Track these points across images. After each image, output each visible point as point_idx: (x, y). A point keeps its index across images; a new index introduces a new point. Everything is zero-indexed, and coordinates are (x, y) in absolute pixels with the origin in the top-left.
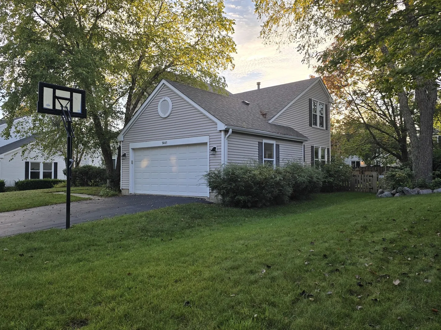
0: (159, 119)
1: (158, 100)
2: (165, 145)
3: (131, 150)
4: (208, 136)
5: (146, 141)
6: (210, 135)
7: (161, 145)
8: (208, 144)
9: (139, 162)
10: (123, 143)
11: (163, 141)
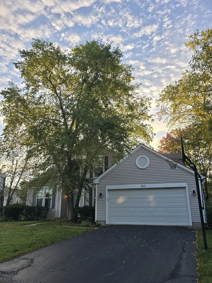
0: (137, 169)
1: (136, 157)
2: (143, 187)
3: (107, 191)
4: (186, 183)
5: (124, 184)
6: (188, 182)
7: (140, 187)
8: (187, 188)
9: (115, 200)
10: (98, 185)
11: (142, 185)
